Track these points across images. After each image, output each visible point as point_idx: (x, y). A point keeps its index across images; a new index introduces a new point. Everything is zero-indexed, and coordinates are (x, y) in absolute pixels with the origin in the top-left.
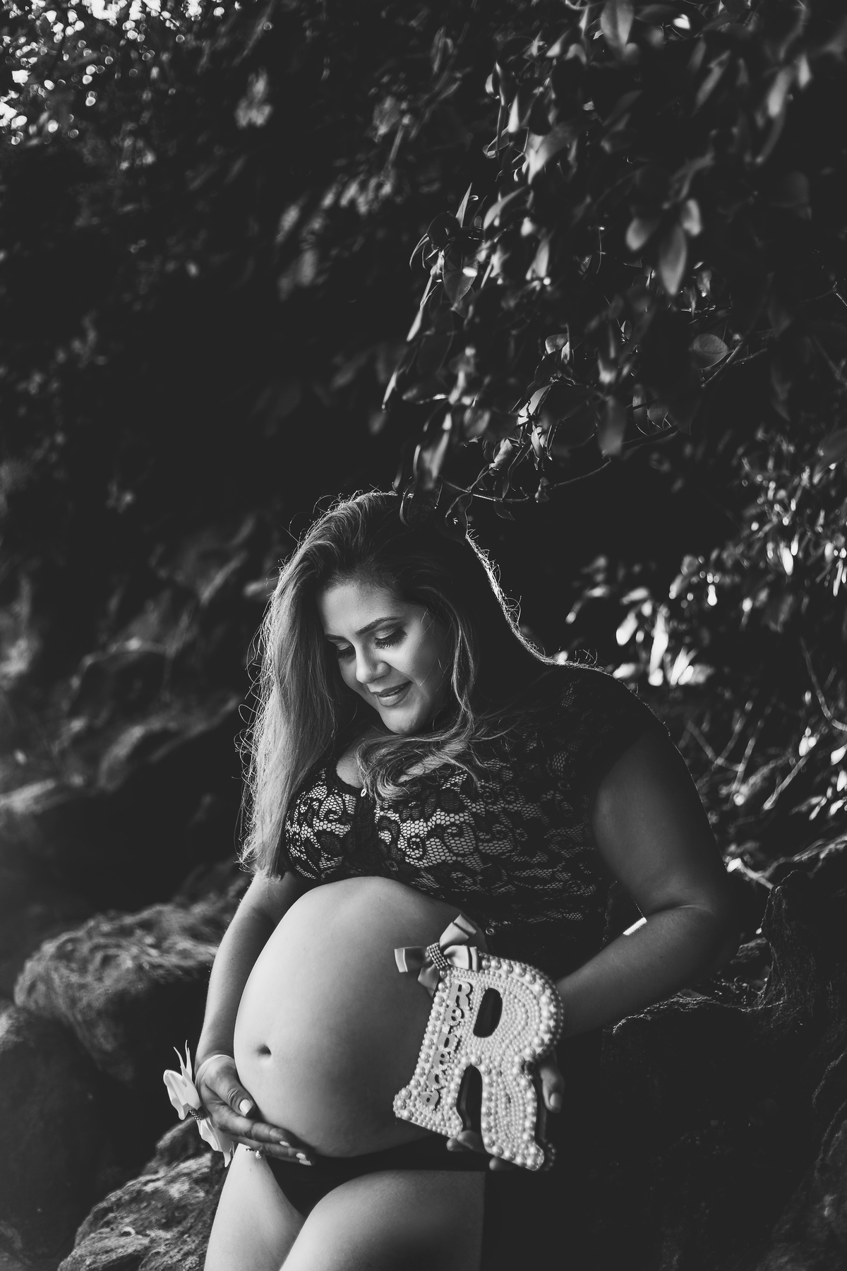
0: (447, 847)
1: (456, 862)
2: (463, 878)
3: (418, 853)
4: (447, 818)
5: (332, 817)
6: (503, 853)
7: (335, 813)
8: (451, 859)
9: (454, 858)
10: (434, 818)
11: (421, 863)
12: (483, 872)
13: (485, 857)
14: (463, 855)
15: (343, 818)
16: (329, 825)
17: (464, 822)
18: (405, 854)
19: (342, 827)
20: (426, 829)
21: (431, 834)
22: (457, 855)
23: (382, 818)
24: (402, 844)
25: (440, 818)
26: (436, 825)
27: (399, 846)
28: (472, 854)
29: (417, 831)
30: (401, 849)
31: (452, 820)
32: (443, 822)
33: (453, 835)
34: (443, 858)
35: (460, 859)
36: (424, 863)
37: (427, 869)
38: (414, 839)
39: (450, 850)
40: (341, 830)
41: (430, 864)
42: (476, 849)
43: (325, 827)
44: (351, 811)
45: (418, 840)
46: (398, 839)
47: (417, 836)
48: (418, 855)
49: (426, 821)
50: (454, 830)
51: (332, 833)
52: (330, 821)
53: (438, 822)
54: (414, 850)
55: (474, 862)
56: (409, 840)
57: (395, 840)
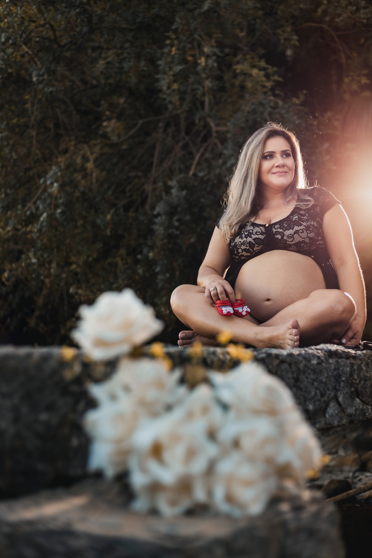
0: (300, 236)
1: (303, 241)
2: (304, 246)
3: (291, 239)
4: (299, 228)
5: (258, 233)
6: (313, 237)
7: (259, 232)
8: (301, 240)
9: (302, 239)
10: (295, 228)
11: (292, 242)
12: (309, 243)
13: (310, 238)
14: (304, 238)
15: (262, 233)
16: (258, 236)
17: (303, 228)
18: (287, 241)
19: (262, 236)
20: (293, 232)
21: (295, 233)
22: (303, 238)
23: (276, 232)
24: (285, 238)
25: (296, 228)
26: (296, 230)
27: (284, 239)
28: (306, 238)
29: (290, 233)
30: (285, 240)
31: (300, 228)
32: (298, 229)
33: (301, 233)
34: (299, 240)
35: (304, 239)
36: (294, 242)
37: (294, 244)
38: (290, 236)
39: (301, 237)
40: (262, 237)
41: (295, 242)
42: (308, 236)
43: (256, 237)
44: (264, 231)
45: (291, 235)
46: (284, 236)
47: (290, 234)
48: (291, 240)
49: (293, 229)
50: (301, 231)
51: (259, 238)
52: (258, 235)
53: (296, 229)
54: (290, 239)
55: (307, 240)
56: (288, 236)
57: (283, 237)
